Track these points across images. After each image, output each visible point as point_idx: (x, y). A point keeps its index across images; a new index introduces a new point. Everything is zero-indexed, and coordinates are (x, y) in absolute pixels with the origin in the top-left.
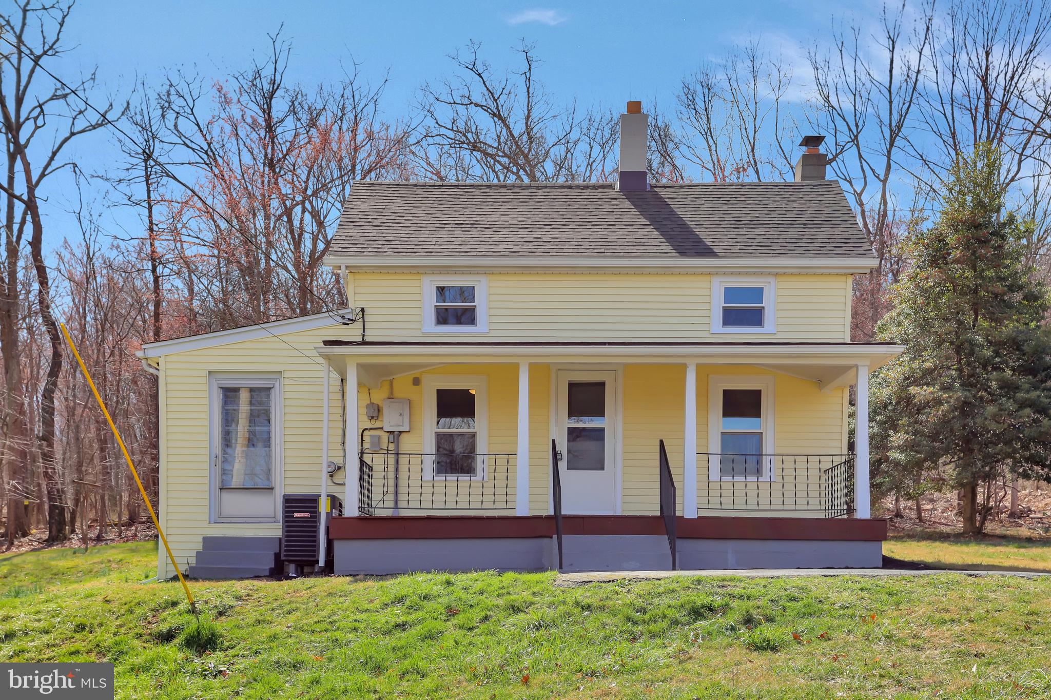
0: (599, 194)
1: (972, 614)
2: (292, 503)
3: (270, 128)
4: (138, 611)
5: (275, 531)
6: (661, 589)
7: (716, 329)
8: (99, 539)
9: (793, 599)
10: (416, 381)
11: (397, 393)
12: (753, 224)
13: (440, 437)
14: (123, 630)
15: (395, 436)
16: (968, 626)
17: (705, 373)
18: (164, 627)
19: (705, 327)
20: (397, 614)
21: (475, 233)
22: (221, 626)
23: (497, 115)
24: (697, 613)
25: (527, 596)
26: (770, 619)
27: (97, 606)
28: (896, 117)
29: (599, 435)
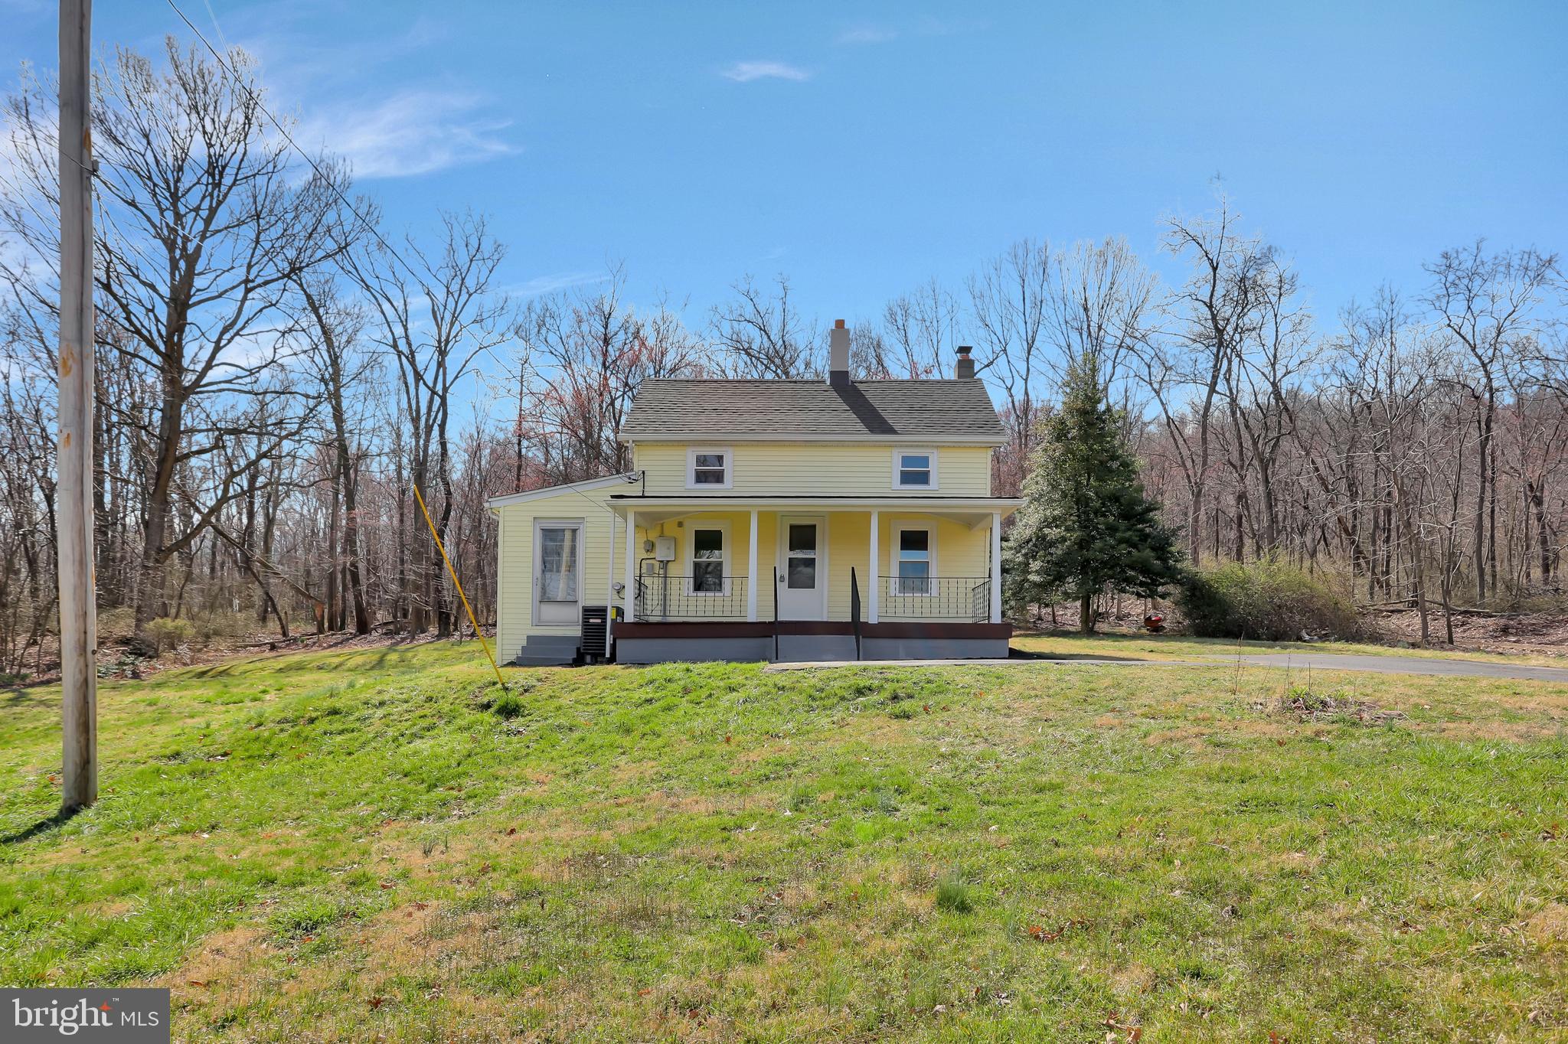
0: (815, 387)
1: (1051, 692)
2: (589, 612)
3: (606, 341)
4: (469, 688)
5: (577, 631)
6: (837, 675)
7: (896, 486)
8: (473, 635)
9: (929, 682)
10: (680, 524)
11: (667, 533)
12: (921, 410)
13: (697, 565)
14: (457, 701)
15: (665, 564)
16: (1047, 700)
17: (886, 518)
18: (485, 700)
19: (888, 485)
20: (648, 692)
21: (725, 416)
22: (524, 700)
23: (763, 329)
24: (860, 692)
25: (741, 679)
26: (910, 697)
27: (442, 684)
28: (1030, 334)
29: (811, 563)
